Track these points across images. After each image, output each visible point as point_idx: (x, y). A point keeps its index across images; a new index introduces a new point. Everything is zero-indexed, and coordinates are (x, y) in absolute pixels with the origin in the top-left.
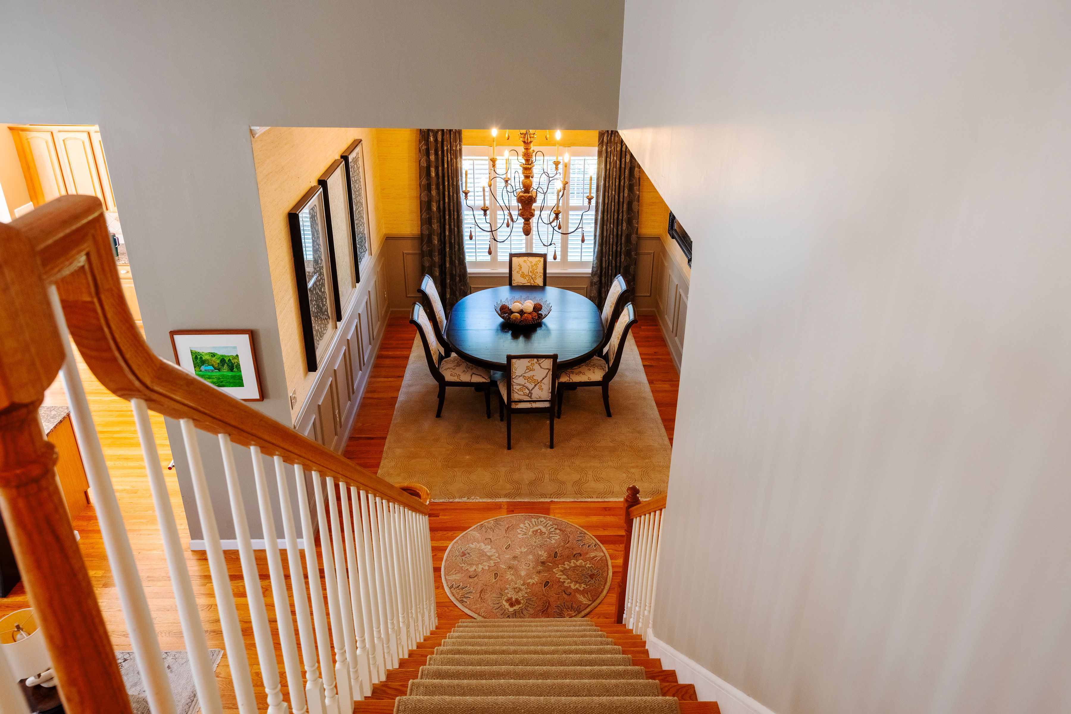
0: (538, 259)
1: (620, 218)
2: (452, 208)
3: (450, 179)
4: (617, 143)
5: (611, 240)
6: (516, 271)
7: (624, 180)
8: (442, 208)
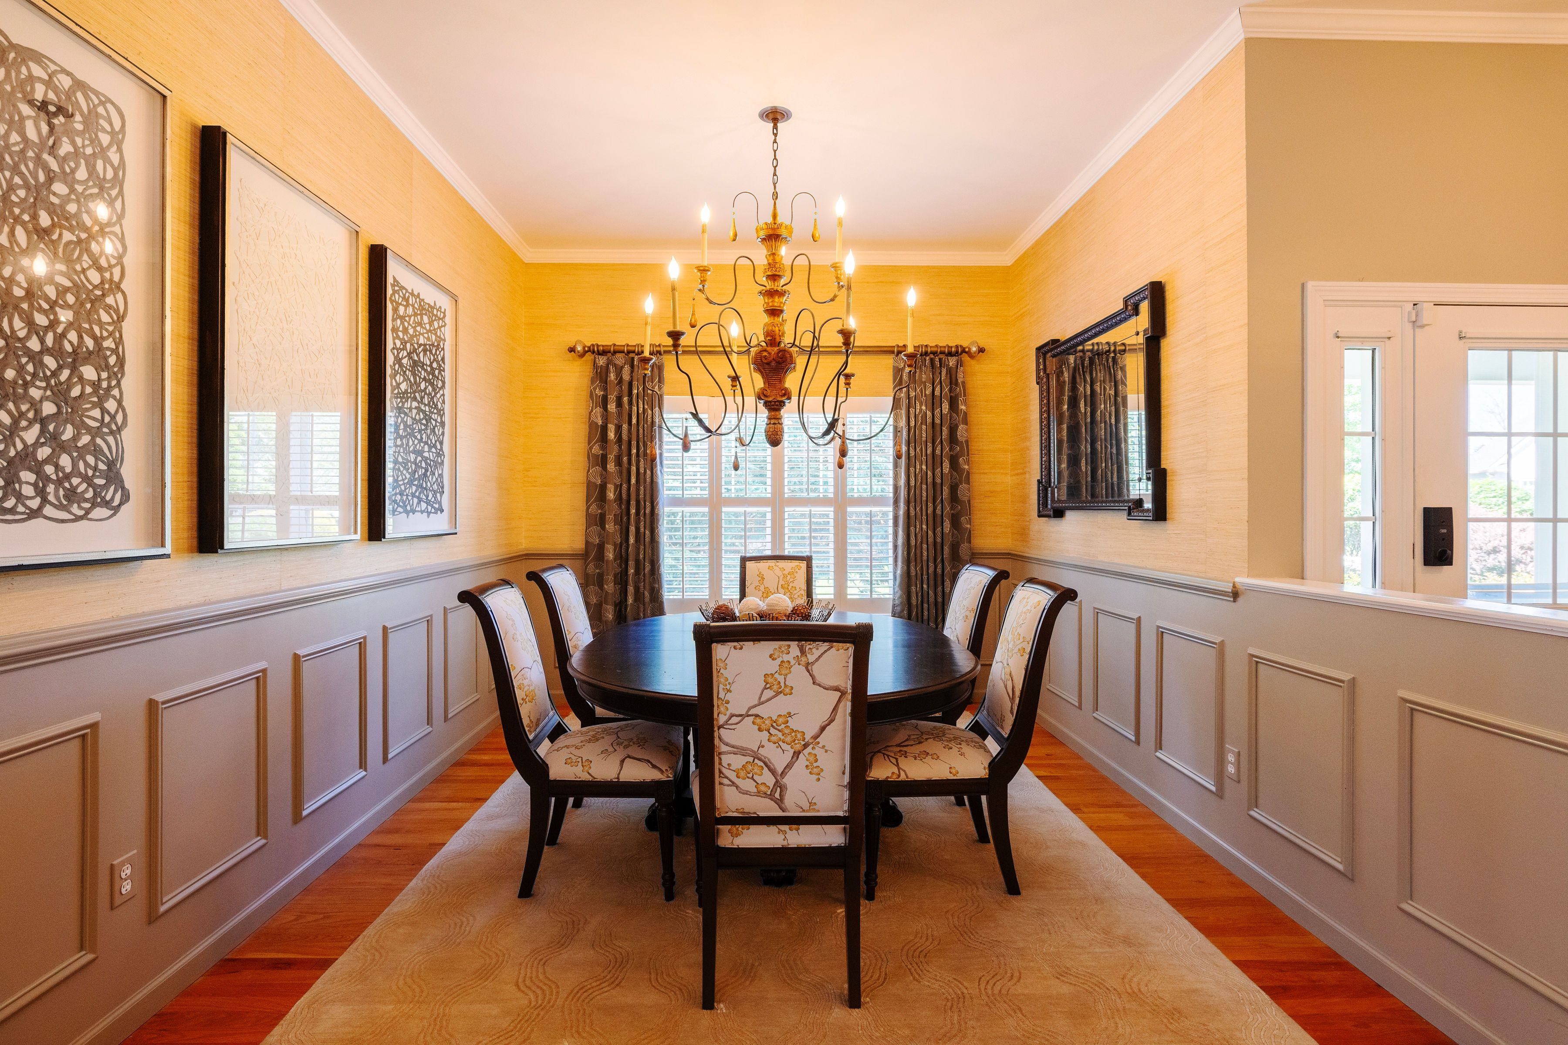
0: (795, 563)
1: (938, 512)
2: (642, 496)
3: (641, 444)
4: (925, 382)
5: (925, 553)
6: (753, 586)
7: (942, 446)
8: (624, 496)
